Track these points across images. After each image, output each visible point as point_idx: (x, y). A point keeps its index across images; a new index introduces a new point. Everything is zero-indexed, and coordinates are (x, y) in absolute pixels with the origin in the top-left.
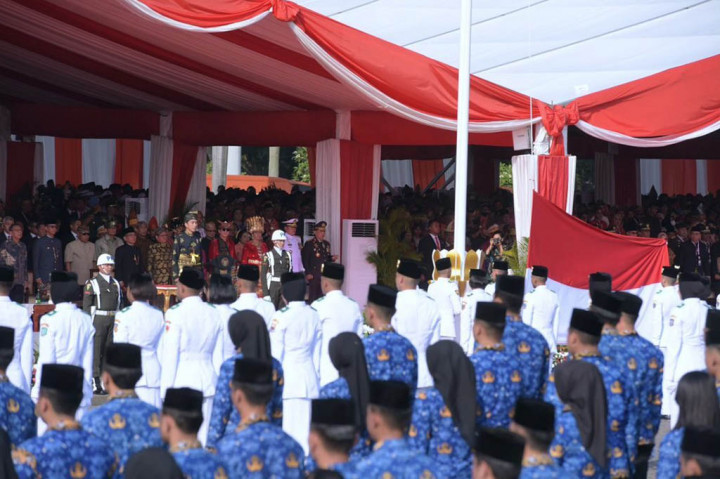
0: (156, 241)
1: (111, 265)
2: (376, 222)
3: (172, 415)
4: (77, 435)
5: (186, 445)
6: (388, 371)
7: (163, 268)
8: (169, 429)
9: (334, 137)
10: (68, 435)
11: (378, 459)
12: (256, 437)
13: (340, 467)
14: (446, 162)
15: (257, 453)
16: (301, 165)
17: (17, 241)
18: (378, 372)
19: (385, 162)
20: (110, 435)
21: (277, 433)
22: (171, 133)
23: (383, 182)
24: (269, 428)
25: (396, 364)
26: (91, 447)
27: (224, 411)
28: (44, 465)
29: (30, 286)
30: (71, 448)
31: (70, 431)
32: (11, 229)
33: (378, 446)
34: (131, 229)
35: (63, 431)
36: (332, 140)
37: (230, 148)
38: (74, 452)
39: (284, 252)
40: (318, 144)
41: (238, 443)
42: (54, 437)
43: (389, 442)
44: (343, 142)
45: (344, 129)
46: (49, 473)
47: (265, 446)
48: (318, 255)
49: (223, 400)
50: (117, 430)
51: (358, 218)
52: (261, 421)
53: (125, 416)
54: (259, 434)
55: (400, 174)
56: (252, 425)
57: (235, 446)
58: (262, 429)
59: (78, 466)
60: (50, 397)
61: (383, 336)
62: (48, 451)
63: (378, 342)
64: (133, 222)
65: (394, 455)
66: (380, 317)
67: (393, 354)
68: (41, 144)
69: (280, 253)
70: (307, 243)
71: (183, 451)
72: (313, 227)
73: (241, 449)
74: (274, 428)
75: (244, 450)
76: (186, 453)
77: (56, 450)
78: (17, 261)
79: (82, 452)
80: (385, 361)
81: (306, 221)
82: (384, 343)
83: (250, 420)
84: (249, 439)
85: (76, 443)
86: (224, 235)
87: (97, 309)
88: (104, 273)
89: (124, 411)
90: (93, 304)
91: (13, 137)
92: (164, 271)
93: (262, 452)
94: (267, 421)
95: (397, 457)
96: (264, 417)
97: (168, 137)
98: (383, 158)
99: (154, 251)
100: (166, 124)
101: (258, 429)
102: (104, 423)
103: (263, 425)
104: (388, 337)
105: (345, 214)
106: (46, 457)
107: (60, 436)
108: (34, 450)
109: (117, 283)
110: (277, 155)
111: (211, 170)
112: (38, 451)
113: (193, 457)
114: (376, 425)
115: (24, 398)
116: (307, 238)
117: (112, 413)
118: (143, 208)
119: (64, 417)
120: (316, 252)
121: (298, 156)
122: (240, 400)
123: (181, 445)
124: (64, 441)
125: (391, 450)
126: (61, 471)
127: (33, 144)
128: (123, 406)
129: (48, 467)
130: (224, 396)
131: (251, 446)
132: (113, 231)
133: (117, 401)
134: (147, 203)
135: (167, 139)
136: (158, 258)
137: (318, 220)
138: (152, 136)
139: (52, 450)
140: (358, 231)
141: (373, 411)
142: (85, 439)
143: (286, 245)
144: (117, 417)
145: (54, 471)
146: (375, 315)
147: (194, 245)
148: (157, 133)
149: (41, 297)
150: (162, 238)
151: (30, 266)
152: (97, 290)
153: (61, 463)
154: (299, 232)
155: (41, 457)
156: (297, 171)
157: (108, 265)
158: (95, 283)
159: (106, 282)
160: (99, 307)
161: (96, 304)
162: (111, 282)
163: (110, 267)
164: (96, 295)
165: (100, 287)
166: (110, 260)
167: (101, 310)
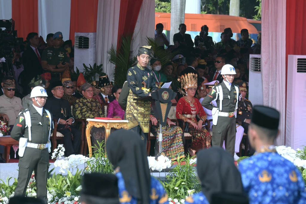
1: (44, 97)
6: (270, 193)
18: (260, 193)
25: (278, 186)
51: (302, 54)
61: (265, 158)
63: (259, 164)
66: (261, 138)
67: (275, 176)
69: (229, 88)
80: (267, 183)
81: (251, 56)
82: (265, 164)
87: (28, 141)
104: (270, 159)
105: (290, 50)
109: (49, 115)
134: (95, 38)
140: (303, 67)
146: (257, 136)
147: (145, 78)
152: (29, 124)
156: (258, 11)
157: (41, 97)
158: (27, 116)
159: (39, 114)
160: (30, 139)
161: (28, 137)
162: (43, 115)
163: (43, 99)
164: (27, 127)
165: (32, 120)
166: (44, 92)
167: (31, 142)
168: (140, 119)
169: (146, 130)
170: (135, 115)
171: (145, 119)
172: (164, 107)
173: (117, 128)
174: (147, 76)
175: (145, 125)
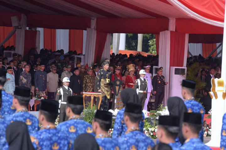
0: (87, 74)
1: (68, 82)
2: (186, 68)
3: (98, 122)
4: (55, 131)
5: (102, 136)
7: (90, 86)
8: (96, 128)
9: (168, 30)
10: (51, 131)
11: (188, 146)
12: (134, 137)
13: (171, 144)
14: (218, 44)
15: (134, 144)
16: (152, 47)
17: (27, 72)
19: (189, 44)
20: (69, 135)
21: (143, 136)
22: (96, 27)
23: (189, 53)
24: (140, 134)
26: (61, 136)
27: (119, 132)
28: (41, 143)
29: (33, 92)
30: (53, 136)
31: (52, 129)
32: (24, 67)
33: (187, 141)
34: (77, 68)
35: (49, 129)
36: (167, 31)
37: (121, 34)
38: (54, 138)
39: (144, 79)
40: (161, 33)
41: (126, 139)
42: (45, 131)
43: (192, 139)
44: (171, 32)
45: (172, 26)
46: (44, 147)
47: (138, 141)
48: (159, 82)
49: (119, 128)
50: (72, 133)
51: (177, 66)
52: (136, 130)
53: (76, 127)
54: (135, 136)
55: (196, 49)
56: (132, 132)
57: (125, 140)
58: (137, 134)
59: (56, 144)
60: (45, 114)
61: (190, 102)
62: (43, 138)
64: (79, 65)
65: (195, 145)
66: (188, 93)
68: (39, 31)
69: (143, 80)
70: (154, 76)
71: (101, 138)
72: (157, 70)
73: (127, 142)
74: (142, 133)
75: (129, 142)
76: (103, 139)
77: (46, 137)
78: (27, 81)
79: (57, 138)
81: (154, 67)
83: (131, 129)
84: (131, 137)
85: (54, 135)
86: (118, 72)
87: (62, 101)
88: (65, 85)
89: (76, 125)
90: (60, 99)
91: (27, 28)
92: (91, 87)
93: (137, 143)
94: (139, 130)
95: (196, 146)
96: (138, 129)
97: (94, 29)
98: (189, 43)
99: (86, 78)
100: (93, 23)
101: (135, 134)
102: (67, 129)
103: (137, 132)
105: (172, 64)
106: (42, 140)
107: (48, 131)
108: (37, 137)
109: (71, 90)
110: (142, 42)
111: (112, 48)
112: (39, 137)
113: (105, 141)
114: (187, 132)
115: (34, 119)
116: (154, 75)
117: (70, 125)
118: (82, 60)
119: (50, 123)
120: (159, 81)
121: (151, 43)
122: (127, 120)
123: (101, 135)
124: (50, 133)
125: (193, 143)
126: (48, 146)
127: (36, 31)
128: (75, 122)
129: (43, 144)
130: (119, 126)
131: (132, 141)
132: (69, 70)
133: (73, 120)
134: (84, 58)
135: (94, 30)
136: (88, 81)
137: (159, 67)
138: (87, 29)
139: (45, 137)
140: (177, 72)
141: (185, 125)
142: (58, 133)
143: (145, 77)
144: (72, 127)
145: (46, 146)
146: (186, 92)
147: (107, 75)
148: (90, 27)
149: (38, 96)
150: (90, 72)
151: (33, 83)
152: (62, 93)
153: (48, 143)
154: (151, 71)
155: (40, 140)
156: (150, 50)
157: (67, 82)
158: (61, 90)
159: (66, 89)
160: (63, 100)
161: (62, 99)
162: (68, 90)
163: (68, 83)
164: (62, 95)
165: (63, 92)
166: (68, 80)
167: (63, 101)
168: (106, 93)
169: (109, 97)
170: (104, 91)
171: (108, 93)
172: (117, 88)
173: (96, 96)
174: (108, 74)
175: (108, 95)
